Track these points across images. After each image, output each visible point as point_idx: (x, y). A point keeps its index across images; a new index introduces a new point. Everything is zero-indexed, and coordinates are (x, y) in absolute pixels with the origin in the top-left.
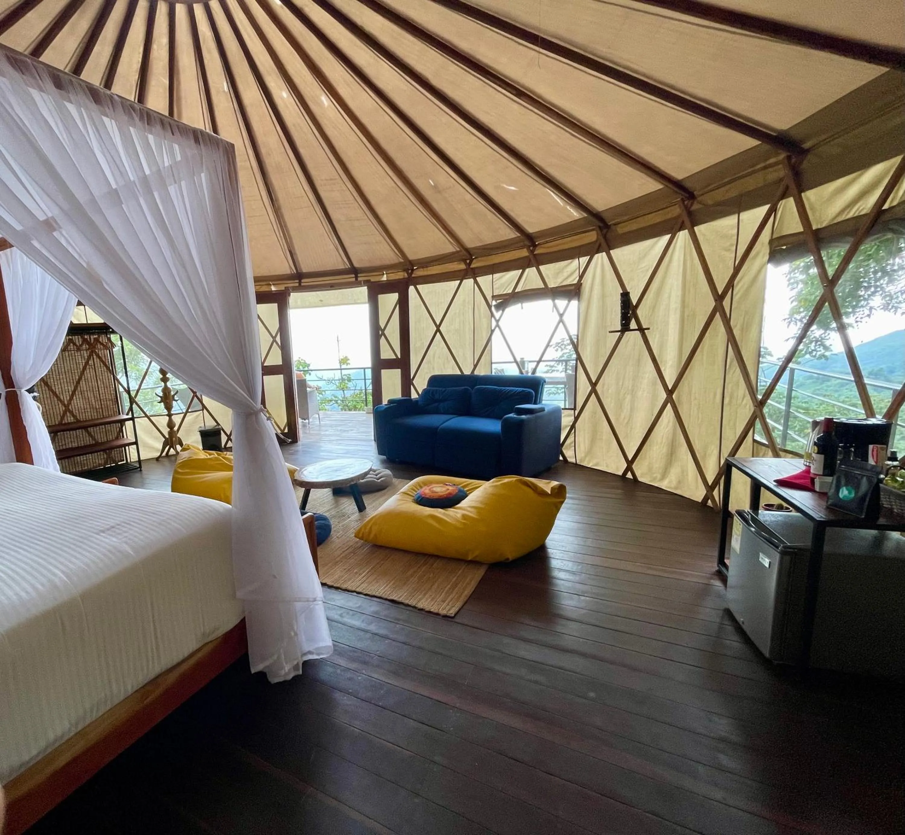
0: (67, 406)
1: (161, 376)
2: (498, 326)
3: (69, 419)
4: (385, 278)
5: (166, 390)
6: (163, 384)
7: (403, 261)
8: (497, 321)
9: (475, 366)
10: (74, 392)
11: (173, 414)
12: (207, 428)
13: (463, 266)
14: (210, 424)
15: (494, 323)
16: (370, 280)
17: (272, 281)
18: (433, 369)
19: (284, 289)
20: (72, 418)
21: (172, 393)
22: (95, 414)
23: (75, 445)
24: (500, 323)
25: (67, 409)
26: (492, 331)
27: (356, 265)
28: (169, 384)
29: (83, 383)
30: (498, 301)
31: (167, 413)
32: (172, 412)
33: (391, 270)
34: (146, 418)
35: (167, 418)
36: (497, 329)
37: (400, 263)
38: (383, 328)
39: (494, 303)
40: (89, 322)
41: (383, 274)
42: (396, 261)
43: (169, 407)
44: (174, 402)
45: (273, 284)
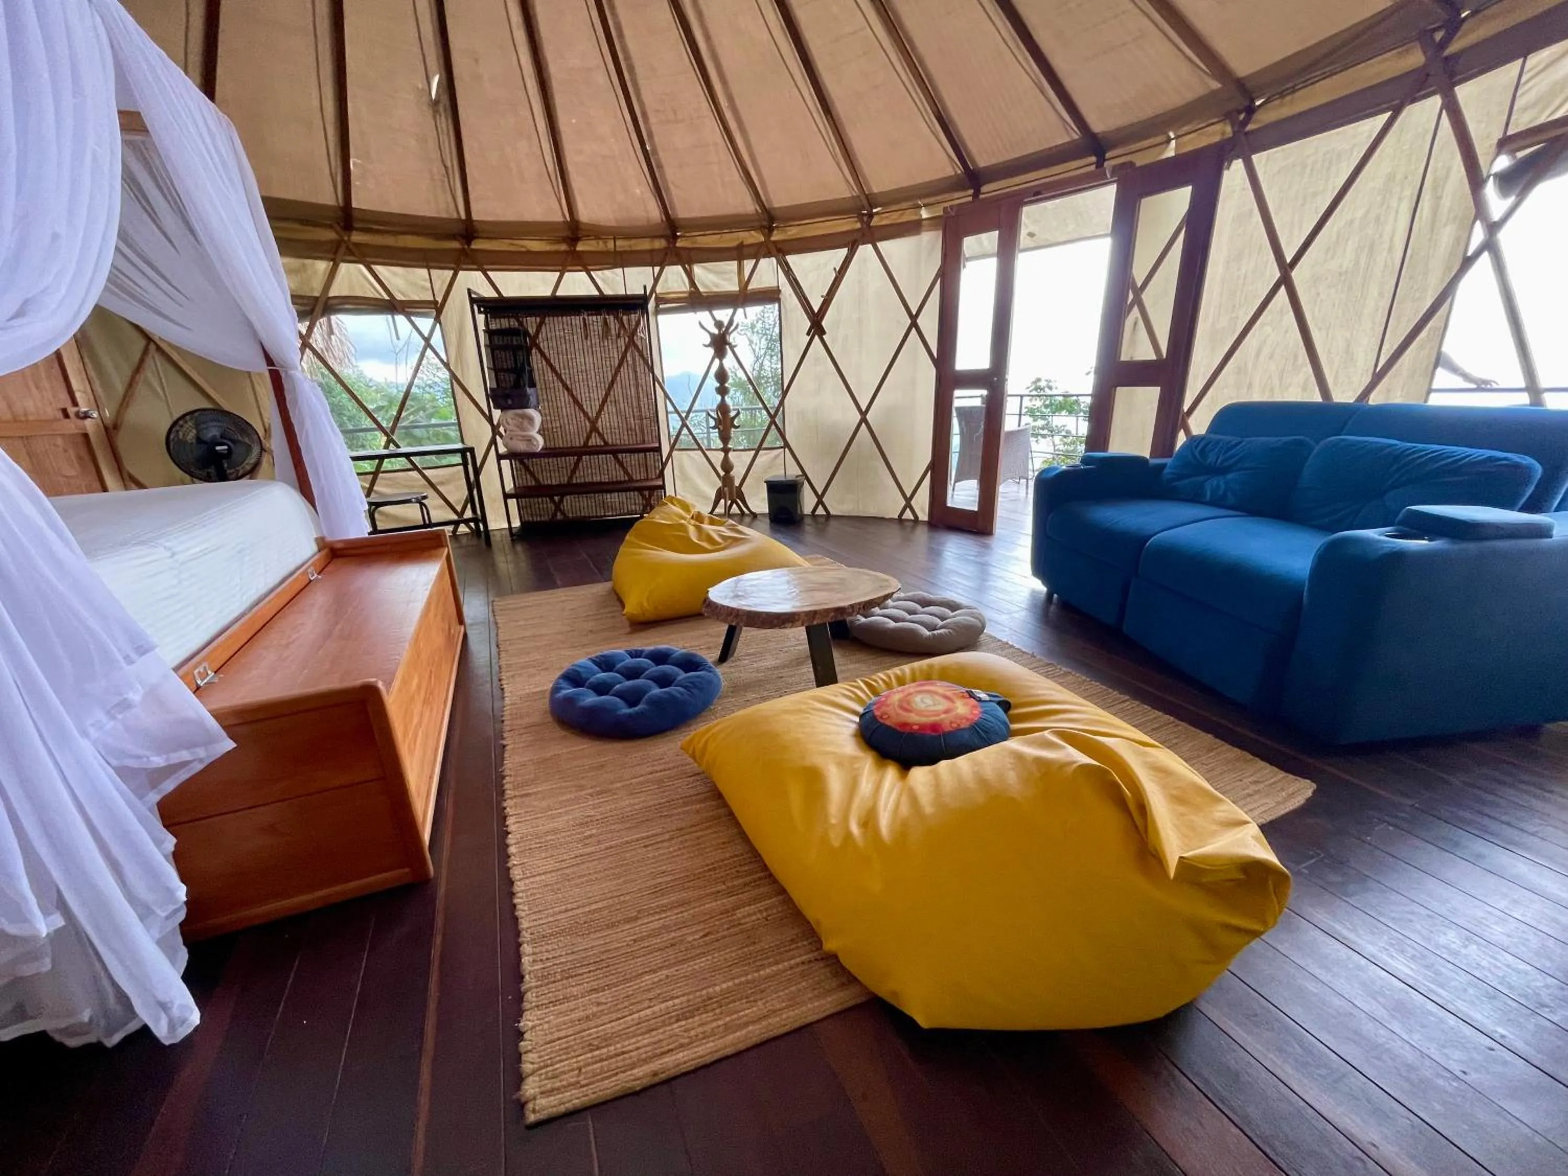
0: (593, 423)
1: (718, 385)
2: (1490, 245)
3: (595, 441)
4: (1170, 152)
5: (723, 408)
6: (719, 398)
7: (1219, 86)
8: (1493, 228)
9: (1378, 377)
10: (604, 401)
11: (730, 449)
12: (789, 478)
13: (1415, 58)
14: (793, 472)
15: (1478, 235)
16: (1131, 164)
17: (920, 198)
18: (1250, 386)
19: (941, 213)
20: (598, 440)
21: (733, 414)
22: (626, 437)
23: (597, 479)
24: (1504, 237)
25: (594, 429)
26: (1467, 262)
27: (1098, 126)
28: (728, 400)
29: (617, 388)
30: (1521, 154)
31: (721, 446)
32: (730, 446)
33: (1188, 122)
34: (699, 452)
35: (723, 454)
36: (1486, 257)
37: (1214, 93)
38: (1139, 284)
39: (1503, 162)
40: (628, 293)
41: (1169, 140)
42: (1200, 91)
43: (725, 438)
44: (733, 430)
45: (925, 205)
